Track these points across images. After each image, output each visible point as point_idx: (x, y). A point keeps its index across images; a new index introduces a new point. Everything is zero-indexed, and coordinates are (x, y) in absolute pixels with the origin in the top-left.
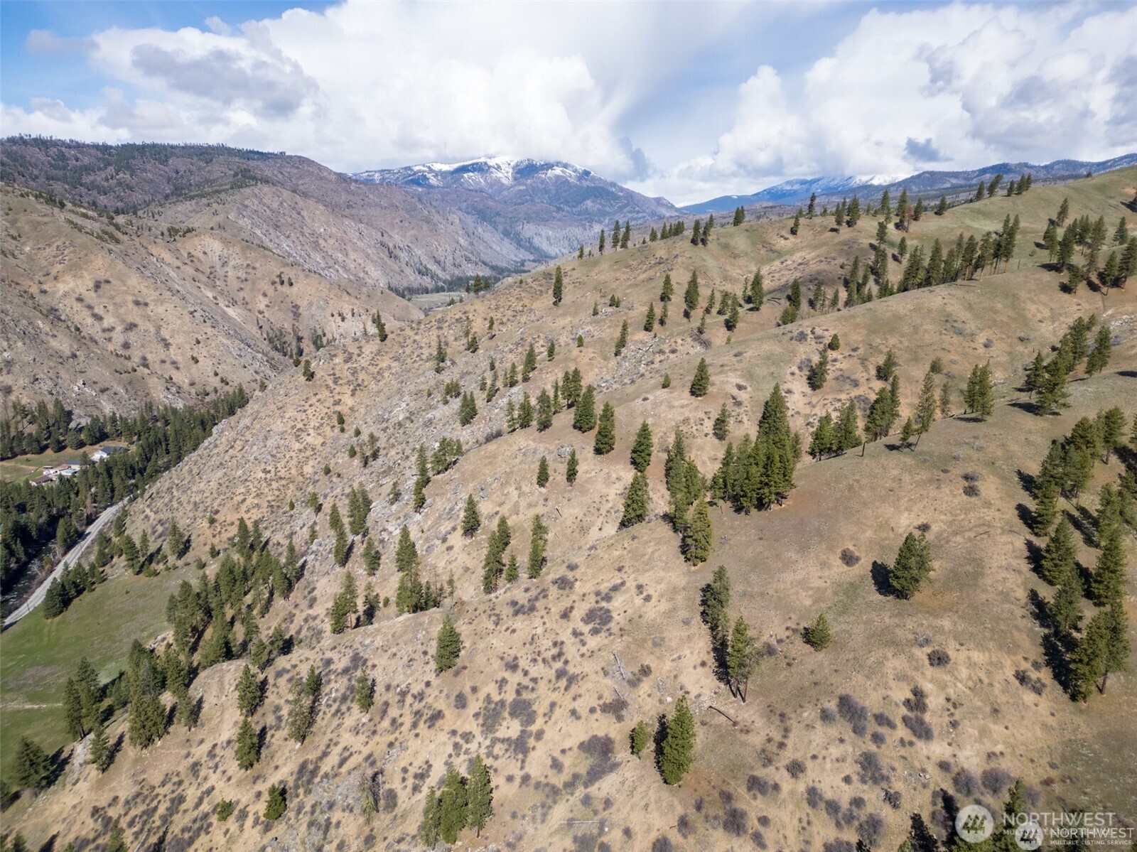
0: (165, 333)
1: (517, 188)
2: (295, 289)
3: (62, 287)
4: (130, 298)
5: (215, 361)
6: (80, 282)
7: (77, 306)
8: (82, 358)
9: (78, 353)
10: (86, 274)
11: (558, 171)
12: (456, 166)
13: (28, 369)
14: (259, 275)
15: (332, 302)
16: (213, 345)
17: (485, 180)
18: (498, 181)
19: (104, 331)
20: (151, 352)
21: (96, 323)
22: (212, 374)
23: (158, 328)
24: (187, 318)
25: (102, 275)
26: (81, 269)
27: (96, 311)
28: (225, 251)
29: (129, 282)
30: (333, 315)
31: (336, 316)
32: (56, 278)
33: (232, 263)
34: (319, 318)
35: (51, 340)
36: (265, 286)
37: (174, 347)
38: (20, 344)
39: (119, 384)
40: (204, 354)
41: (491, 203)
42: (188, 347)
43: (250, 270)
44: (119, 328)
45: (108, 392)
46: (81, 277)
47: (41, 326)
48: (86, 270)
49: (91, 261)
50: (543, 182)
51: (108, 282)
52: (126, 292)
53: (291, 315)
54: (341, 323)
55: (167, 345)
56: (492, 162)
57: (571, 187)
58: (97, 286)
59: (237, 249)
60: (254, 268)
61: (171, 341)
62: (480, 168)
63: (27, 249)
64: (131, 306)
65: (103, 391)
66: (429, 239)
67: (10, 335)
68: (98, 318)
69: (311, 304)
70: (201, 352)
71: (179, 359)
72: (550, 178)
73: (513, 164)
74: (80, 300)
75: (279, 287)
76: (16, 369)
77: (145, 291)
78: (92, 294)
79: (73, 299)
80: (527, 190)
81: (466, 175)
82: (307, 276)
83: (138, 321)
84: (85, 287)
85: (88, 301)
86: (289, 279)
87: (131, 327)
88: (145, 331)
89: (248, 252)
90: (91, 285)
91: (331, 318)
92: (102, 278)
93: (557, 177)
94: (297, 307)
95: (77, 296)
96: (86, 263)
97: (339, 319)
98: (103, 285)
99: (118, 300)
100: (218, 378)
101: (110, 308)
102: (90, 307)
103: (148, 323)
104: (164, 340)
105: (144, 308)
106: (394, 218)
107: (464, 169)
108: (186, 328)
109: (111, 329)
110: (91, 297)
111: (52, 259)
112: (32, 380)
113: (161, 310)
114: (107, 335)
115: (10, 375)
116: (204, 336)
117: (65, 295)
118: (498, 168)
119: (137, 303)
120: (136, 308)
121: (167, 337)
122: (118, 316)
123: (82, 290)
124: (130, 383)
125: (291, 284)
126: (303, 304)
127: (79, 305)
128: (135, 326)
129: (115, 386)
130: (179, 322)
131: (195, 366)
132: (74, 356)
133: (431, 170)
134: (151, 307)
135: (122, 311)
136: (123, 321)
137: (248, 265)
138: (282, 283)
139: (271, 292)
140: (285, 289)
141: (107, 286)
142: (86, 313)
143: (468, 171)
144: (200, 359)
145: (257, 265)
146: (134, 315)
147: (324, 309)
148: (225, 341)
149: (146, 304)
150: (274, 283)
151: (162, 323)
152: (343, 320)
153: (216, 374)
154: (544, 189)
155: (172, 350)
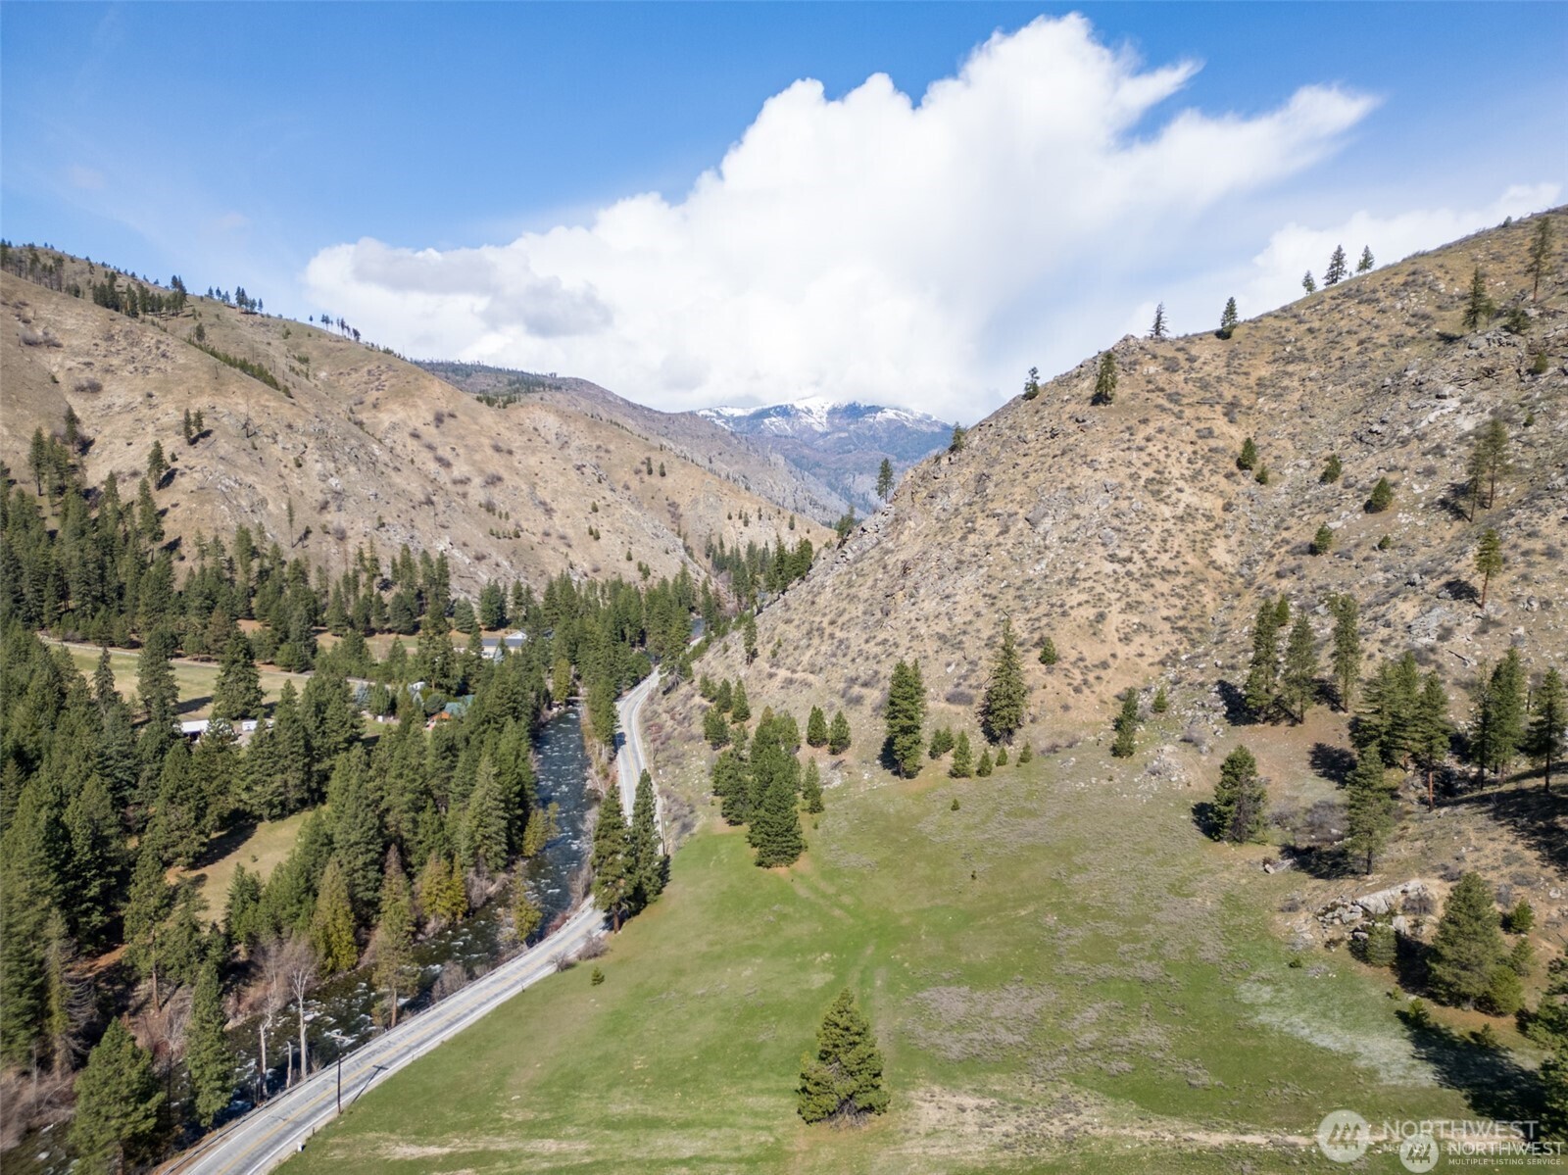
0: (543, 494)
1: (836, 436)
2: (669, 480)
3: (385, 419)
4: (486, 442)
5: (623, 538)
6: (413, 413)
7: (412, 444)
8: (441, 507)
9: (434, 498)
10: (420, 402)
11: (890, 414)
12: (752, 410)
13: (368, 508)
14: (615, 461)
15: (726, 499)
16: (618, 516)
17: (792, 427)
18: (809, 427)
19: (455, 482)
20: (527, 520)
21: (442, 470)
22: (623, 557)
23: (534, 486)
24: (573, 474)
25: (444, 407)
26: (413, 396)
27: (440, 452)
28: (565, 427)
29: (481, 420)
30: (730, 518)
31: (735, 518)
32: (375, 406)
33: (575, 443)
34: (711, 521)
35: (393, 474)
36: (624, 475)
37: (559, 514)
38: (352, 469)
39: (498, 552)
40: (607, 527)
41: (806, 451)
42: (580, 515)
43: (602, 454)
44: (477, 481)
45: (486, 561)
46: (414, 406)
47: (377, 452)
48: (420, 397)
49: (425, 388)
50: (871, 427)
51: (452, 416)
52: (480, 433)
53: (668, 516)
54: (743, 529)
55: (549, 511)
56: (798, 406)
57: (910, 434)
58: (439, 419)
59: (581, 425)
60: (607, 451)
61: (554, 506)
62: (784, 412)
63: (323, 375)
64: (490, 452)
65: (480, 558)
66: (760, 475)
67: (337, 454)
68: (445, 463)
69: (695, 501)
70: (600, 521)
71: (570, 532)
72: (880, 423)
73: (828, 407)
74: (415, 436)
75: (646, 477)
76: (350, 504)
77: (506, 434)
78: (432, 429)
79: (406, 435)
80: (850, 438)
81: (766, 421)
82: (684, 465)
83: (505, 475)
84: (421, 420)
85: (427, 439)
86: (662, 466)
87: (494, 480)
88: (516, 488)
89: (596, 430)
90: (430, 418)
91: (727, 521)
92: (446, 411)
93: (890, 421)
94: (674, 505)
95: (410, 430)
96: (418, 389)
97: (740, 523)
98: (447, 420)
99: (471, 441)
100: (633, 565)
101: (461, 451)
102: (430, 447)
103: (517, 478)
104: (543, 503)
105: (507, 456)
106: (709, 450)
107: (764, 414)
108: (574, 489)
109: (465, 481)
110: (431, 433)
111: (363, 386)
112: (376, 525)
113: (533, 461)
114: (460, 489)
115: (343, 513)
116: (603, 502)
117: (394, 427)
118: (809, 412)
119: (497, 449)
120: (496, 455)
121: (548, 501)
122: (473, 463)
123: (418, 424)
124: (514, 553)
125: (663, 474)
126: (684, 502)
127: (415, 442)
128: (500, 479)
129: (494, 554)
130: (562, 480)
131: (595, 543)
132: (430, 502)
133: (720, 416)
134: (517, 456)
135: (478, 457)
136: (481, 471)
137: (599, 447)
138: (650, 472)
139: (634, 483)
140: (655, 479)
141: (452, 421)
142: (426, 455)
143: (770, 416)
144: (602, 534)
145: (612, 447)
146: (496, 465)
147: (716, 509)
148: (632, 511)
149: (510, 452)
150: (637, 472)
151: (536, 480)
152: (746, 524)
153: (629, 558)
154: (873, 436)
155: (557, 518)
